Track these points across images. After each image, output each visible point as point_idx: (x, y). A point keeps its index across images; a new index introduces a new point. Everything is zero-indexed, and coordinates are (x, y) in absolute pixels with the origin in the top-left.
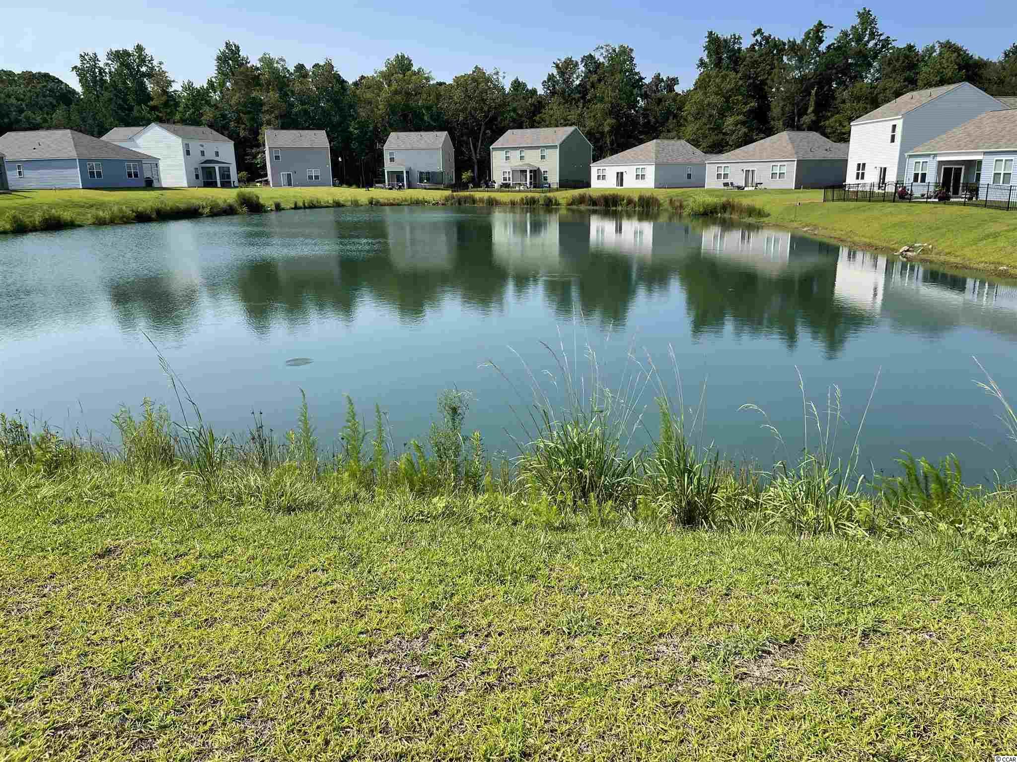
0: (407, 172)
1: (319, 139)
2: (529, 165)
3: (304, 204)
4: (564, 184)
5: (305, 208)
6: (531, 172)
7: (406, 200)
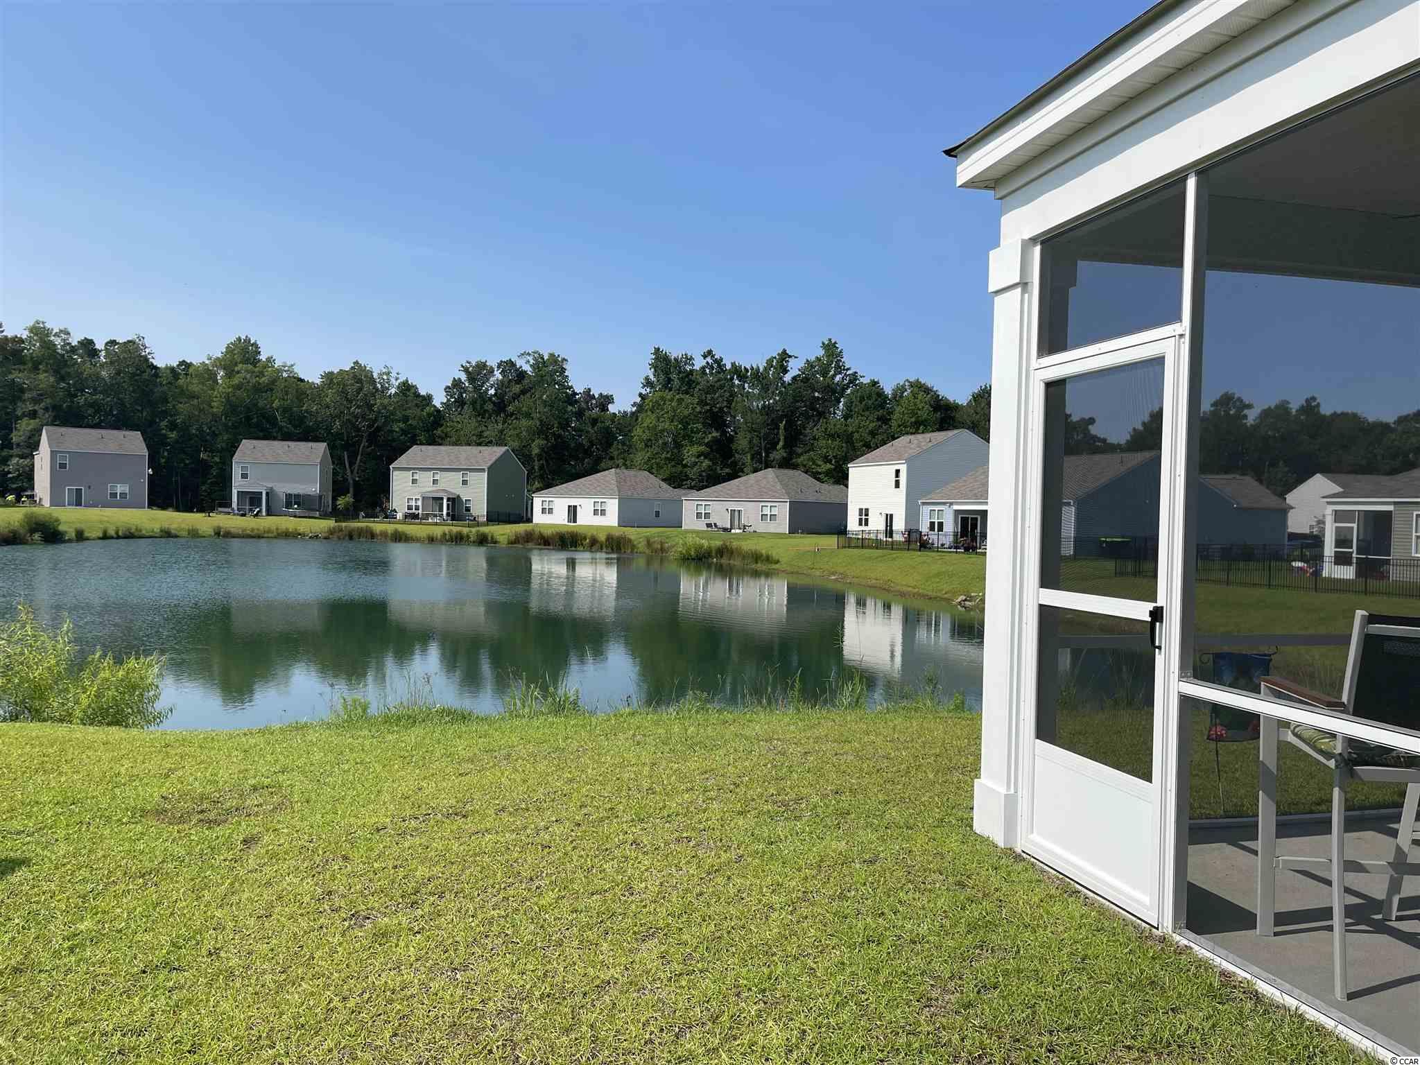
0: (267, 494)
1: (133, 443)
2: (444, 491)
3: (117, 533)
4: (494, 517)
5: (118, 537)
6: (448, 499)
7: (269, 531)
